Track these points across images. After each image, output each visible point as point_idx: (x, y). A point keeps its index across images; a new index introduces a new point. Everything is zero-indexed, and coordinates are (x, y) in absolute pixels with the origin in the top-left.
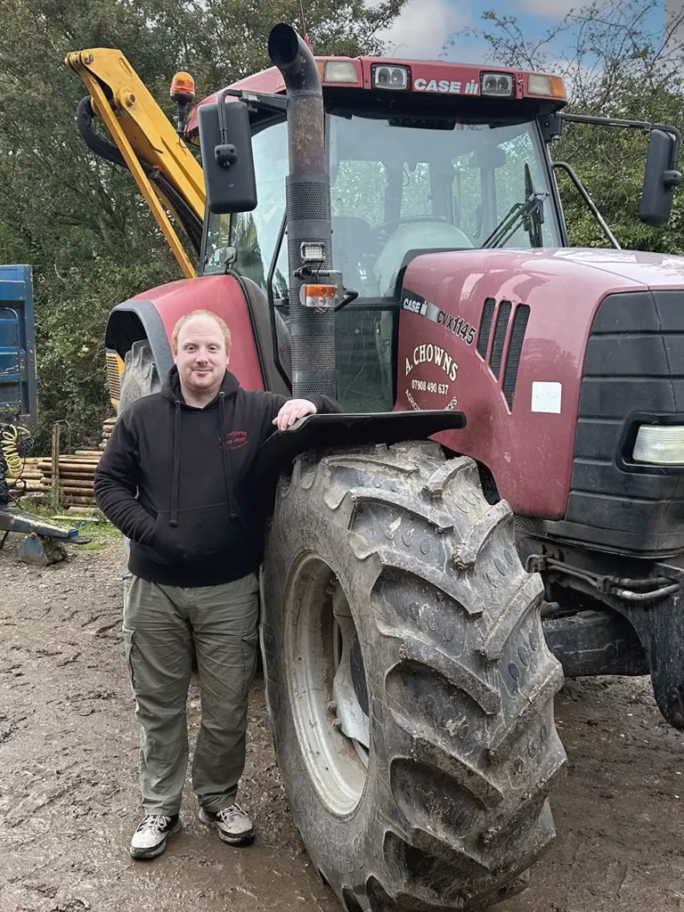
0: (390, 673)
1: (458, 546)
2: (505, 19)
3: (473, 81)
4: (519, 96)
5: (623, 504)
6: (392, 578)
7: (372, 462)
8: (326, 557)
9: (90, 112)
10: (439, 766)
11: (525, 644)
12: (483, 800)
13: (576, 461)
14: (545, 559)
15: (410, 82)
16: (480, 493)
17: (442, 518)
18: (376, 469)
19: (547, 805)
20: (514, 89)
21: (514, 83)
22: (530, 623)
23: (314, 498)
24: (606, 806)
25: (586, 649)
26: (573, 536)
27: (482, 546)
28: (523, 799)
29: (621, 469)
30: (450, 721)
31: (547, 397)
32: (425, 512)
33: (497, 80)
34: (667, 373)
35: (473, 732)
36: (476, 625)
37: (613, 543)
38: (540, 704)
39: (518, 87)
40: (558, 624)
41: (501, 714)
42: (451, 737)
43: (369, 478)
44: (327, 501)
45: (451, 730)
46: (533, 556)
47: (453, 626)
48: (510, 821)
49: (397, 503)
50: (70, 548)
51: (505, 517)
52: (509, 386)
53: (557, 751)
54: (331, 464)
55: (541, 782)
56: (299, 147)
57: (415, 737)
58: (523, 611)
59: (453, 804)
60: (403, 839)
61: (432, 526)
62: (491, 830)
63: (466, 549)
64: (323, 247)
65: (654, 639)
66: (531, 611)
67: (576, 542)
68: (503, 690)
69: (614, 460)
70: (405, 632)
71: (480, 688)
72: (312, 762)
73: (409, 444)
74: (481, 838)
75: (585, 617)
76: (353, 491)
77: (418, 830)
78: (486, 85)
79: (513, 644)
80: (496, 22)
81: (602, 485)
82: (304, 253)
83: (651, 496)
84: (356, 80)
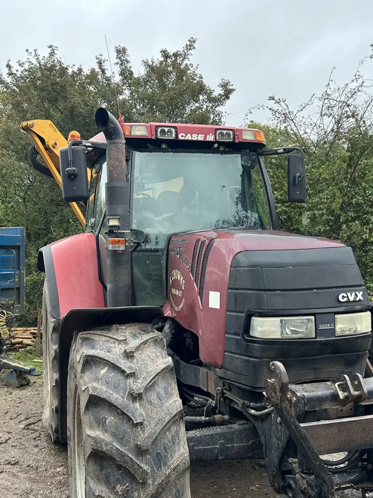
0: (88, 457)
2: (279, 100)
3: (211, 134)
4: (237, 141)
5: (246, 361)
6: (95, 401)
7: (103, 335)
9: (36, 152)
11: (168, 441)
13: (226, 335)
14: (222, 390)
15: (177, 135)
16: (164, 353)
17: (130, 368)
18: (104, 339)
20: (234, 137)
21: (234, 134)
22: (174, 428)
25: (238, 443)
26: (227, 378)
29: (245, 341)
30: (119, 485)
31: (215, 300)
32: (121, 364)
33: (225, 133)
34: (263, 288)
35: (133, 492)
36: (139, 429)
38: (172, 477)
39: (236, 137)
40: (223, 428)
41: (150, 481)
42: (119, 495)
43: (99, 344)
44: (77, 357)
45: (119, 491)
46: (218, 388)
47: (126, 430)
49: (106, 358)
51: (168, 367)
52: (201, 293)
54: (82, 336)
56: (111, 169)
57: (96, 494)
58: (167, 421)
61: (123, 372)
63: (138, 385)
64: (119, 219)
65: (266, 439)
68: (152, 468)
69: (241, 335)
70: (97, 433)
71: (136, 467)
73: (127, 325)
75: (239, 425)
76: (85, 351)
78: (219, 136)
79: (160, 441)
80: (275, 101)
81: (237, 349)
82: (108, 222)
83: (258, 356)
84: (147, 135)
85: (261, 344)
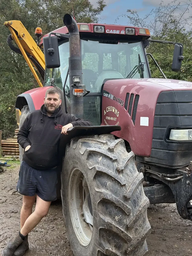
0: (99, 203)
1: (119, 165)
2: (133, 12)
3: (123, 30)
4: (137, 35)
5: (167, 152)
6: (99, 174)
7: (93, 140)
8: (80, 169)
9: (11, 38)
10: (113, 230)
11: (138, 193)
12: (127, 240)
13: (153, 140)
14: (145, 169)
15: (105, 30)
16: (125, 149)
17: (114, 157)
18: (94, 142)
19: (145, 242)
21: (135, 31)
22: (140, 187)
23: (76, 151)
24: (164, 243)
25: (157, 195)
26: (153, 162)
27: (125, 165)
28: (138, 240)
29: (167, 142)
30: (116, 217)
31: (144, 121)
32: (109, 155)
33: (130, 30)
34: (178, 114)
35: (123, 220)
36: (124, 188)
37: (164, 163)
38: (143, 211)
39: (136, 32)
40: (149, 188)
41: (131, 214)
42: (117, 222)
43: (93, 145)
44: (80, 152)
45: (117, 219)
46: (141, 168)
47: (117, 188)
48: (134, 246)
49: (101, 152)
50: (4, 168)
51: (132, 156)
52: (134, 118)
53: (148, 225)
54: (81, 141)
55: (143, 235)
56: (72, 49)
57: (106, 221)
58: (137, 184)
59: (118, 241)
60: (103, 252)
61: (111, 159)
62: (129, 249)
63: (121, 166)
64: (79, 78)
65: (177, 192)
66: (140, 184)
67: (153, 164)
68: (132, 207)
69: (164, 139)
70: (103, 190)
71: (125, 207)
72: (76, 230)
73: (104, 135)
74: (126, 251)
75: (157, 186)
76: (88, 149)
77: (107, 249)
78: (127, 31)
79: (135, 193)
80: (131, 13)
81: (161, 147)
82: (74, 80)
83: (175, 150)
84: (89, 30)
85: (178, 143)
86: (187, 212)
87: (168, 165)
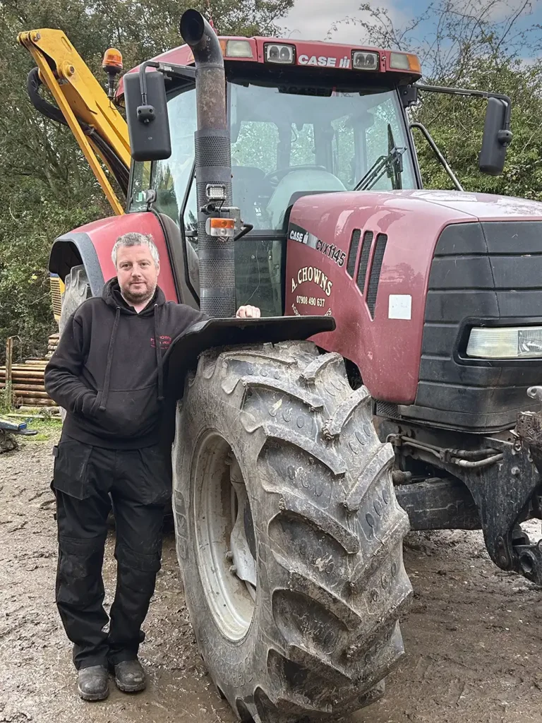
0: (272, 522)
1: (327, 421)
2: (378, 10)
3: (346, 58)
4: (383, 70)
5: (459, 391)
6: (274, 447)
7: (260, 356)
8: (224, 433)
9: (38, 80)
10: (310, 595)
11: (379, 498)
12: (346, 623)
13: (423, 357)
14: (400, 437)
15: (295, 58)
16: (345, 381)
17: (314, 400)
18: (262, 361)
19: (397, 629)
20: (379, 65)
21: (379, 59)
22: (383, 483)
23: (214, 386)
24: (450, 637)
25: (432, 508)
26: (421, 417)
27: (345, 422)
28: (378, 622)
29: (459, 364)
30: (319, 559)
31: (400, 307)
32: (301, 395)
33: (365, 57)
34: (492, 286)
35: (338, 567)
36: (340, 483)
37: (452, 421)
38: (391, 546)
39: (382, 63)
40: (410, 488)
41: (360, 554)
42: (320, 573)
43: (257, 369)
44: (224, 388)
45: (320, 566)
46: (391, 435)
47: (322, 484)
48: (367, 639)
49: (279, 387)
50: (20, 439)
51: (364, 400)
52: (371, 299)
53: (404, 583)
54: (227, 358)
55: (392, 608)
56: (205, 108)
57: (291, 571)
58: (378, 471)
59: (322, 626)
60: (283, 654)
61: (307, 406)
62: (353, 647)
63: (333, 424)
64: (224, 188)
65: (484, 498)
66: (384, 473)
67: (423, 422)
68: (362, 535)
69: (452, 356)
70: (284, 489)
71: (343, 533)
72: (213, 600)
73: (289, 343)
74: (344, 653)
75: (431, 483)
76: (244, 378)
77: (294, 647)
78: (356, 61)
79: (369, 499)
80: (371, 12)
81: (443, 376)
82: (209, 192)
84: (252, 56)
85: (489, 366)
86: (511, 552)
87: (463, 424)
